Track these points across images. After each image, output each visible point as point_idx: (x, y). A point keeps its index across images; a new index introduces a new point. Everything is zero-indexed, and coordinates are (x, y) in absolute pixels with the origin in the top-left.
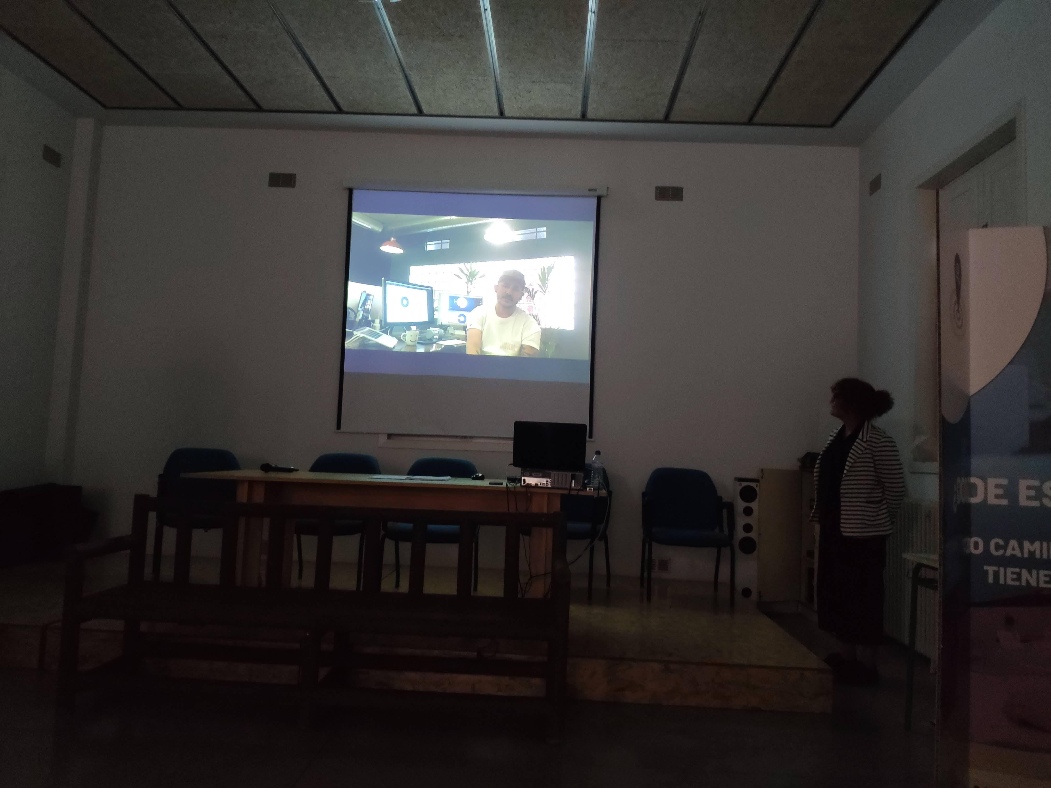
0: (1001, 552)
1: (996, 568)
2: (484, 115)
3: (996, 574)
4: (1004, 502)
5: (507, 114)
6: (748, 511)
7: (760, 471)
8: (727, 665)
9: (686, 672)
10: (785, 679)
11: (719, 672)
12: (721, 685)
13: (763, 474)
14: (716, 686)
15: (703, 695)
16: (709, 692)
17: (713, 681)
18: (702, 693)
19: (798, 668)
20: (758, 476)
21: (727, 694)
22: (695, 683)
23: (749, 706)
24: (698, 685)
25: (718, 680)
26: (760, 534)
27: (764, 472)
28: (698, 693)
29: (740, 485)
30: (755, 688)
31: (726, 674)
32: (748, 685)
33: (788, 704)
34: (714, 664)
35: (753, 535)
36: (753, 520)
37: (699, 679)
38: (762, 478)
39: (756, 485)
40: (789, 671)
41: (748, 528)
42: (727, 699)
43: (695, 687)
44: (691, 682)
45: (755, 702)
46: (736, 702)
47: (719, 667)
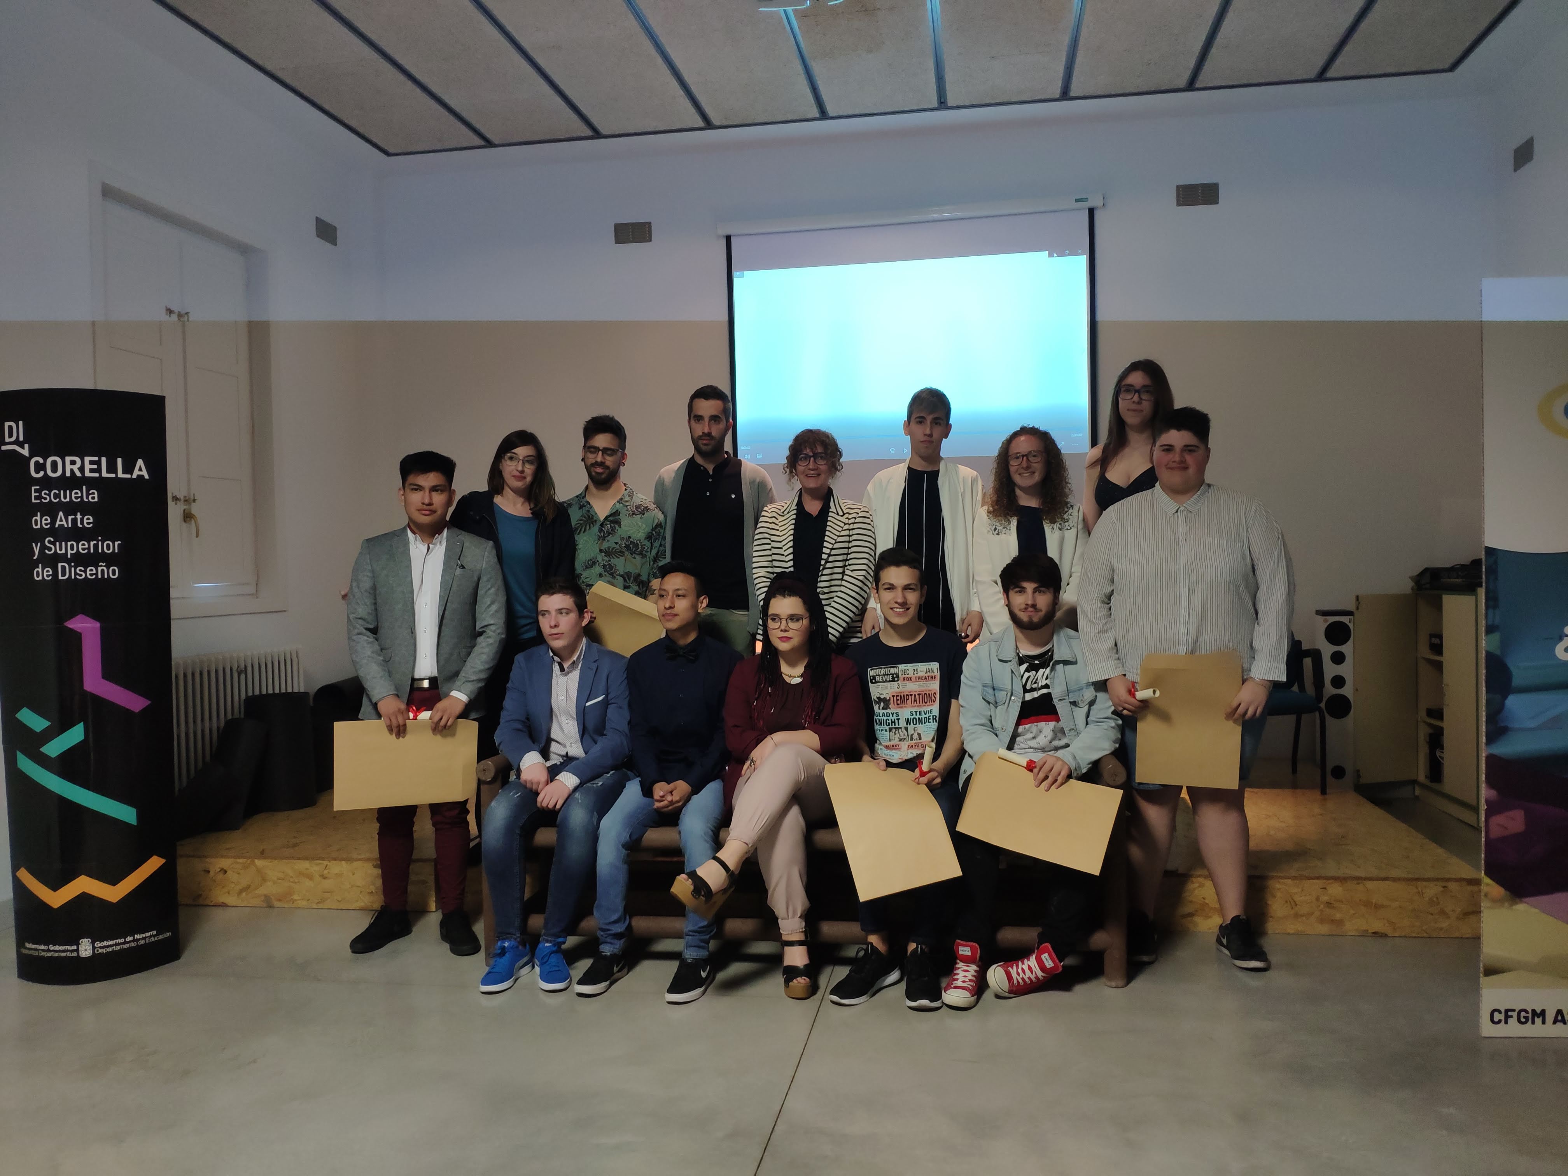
2: (916, 108)
5: (950, 103)
6: (1338, 658)
7: (1354, 599)
8: (1336, 879)
9: (1279, 889)
10: (1421, 894)
11: (1325, 888)
12: (1329, 904)
13: (1359, 603)
14: (1322, 906)
15: (1304, 918)
16: (1312, 914)
17: (1318, 899)
18: (1302, 916)
19: (1438, 880)
20: (1351, 607)
21: (1338, 916)
22: (1293, 903)
23: (1370, 931)
24: (1297, 905)
25: (1325, 898)
26: (1357, 690)
27: (1360, 600)
28: (1297, 916)
29: (1326, 621)
30: (1378, 907)
31: (1336, 890)
32: (1368, 904)
33: (1424, 927)
34: (1318, 878)
35: (1347, 691)
36: (1345, 670)
37: (1297, 898)
38: (1357, 608)
39: (1350, 619)
40: (1425, 883)
41: (1338, 681)
42: (1340, 923)
43: (1292, 908)
44: (1287, 902)
45: (1377, 925)
46: (1351, 927)
47: (1324, 881)
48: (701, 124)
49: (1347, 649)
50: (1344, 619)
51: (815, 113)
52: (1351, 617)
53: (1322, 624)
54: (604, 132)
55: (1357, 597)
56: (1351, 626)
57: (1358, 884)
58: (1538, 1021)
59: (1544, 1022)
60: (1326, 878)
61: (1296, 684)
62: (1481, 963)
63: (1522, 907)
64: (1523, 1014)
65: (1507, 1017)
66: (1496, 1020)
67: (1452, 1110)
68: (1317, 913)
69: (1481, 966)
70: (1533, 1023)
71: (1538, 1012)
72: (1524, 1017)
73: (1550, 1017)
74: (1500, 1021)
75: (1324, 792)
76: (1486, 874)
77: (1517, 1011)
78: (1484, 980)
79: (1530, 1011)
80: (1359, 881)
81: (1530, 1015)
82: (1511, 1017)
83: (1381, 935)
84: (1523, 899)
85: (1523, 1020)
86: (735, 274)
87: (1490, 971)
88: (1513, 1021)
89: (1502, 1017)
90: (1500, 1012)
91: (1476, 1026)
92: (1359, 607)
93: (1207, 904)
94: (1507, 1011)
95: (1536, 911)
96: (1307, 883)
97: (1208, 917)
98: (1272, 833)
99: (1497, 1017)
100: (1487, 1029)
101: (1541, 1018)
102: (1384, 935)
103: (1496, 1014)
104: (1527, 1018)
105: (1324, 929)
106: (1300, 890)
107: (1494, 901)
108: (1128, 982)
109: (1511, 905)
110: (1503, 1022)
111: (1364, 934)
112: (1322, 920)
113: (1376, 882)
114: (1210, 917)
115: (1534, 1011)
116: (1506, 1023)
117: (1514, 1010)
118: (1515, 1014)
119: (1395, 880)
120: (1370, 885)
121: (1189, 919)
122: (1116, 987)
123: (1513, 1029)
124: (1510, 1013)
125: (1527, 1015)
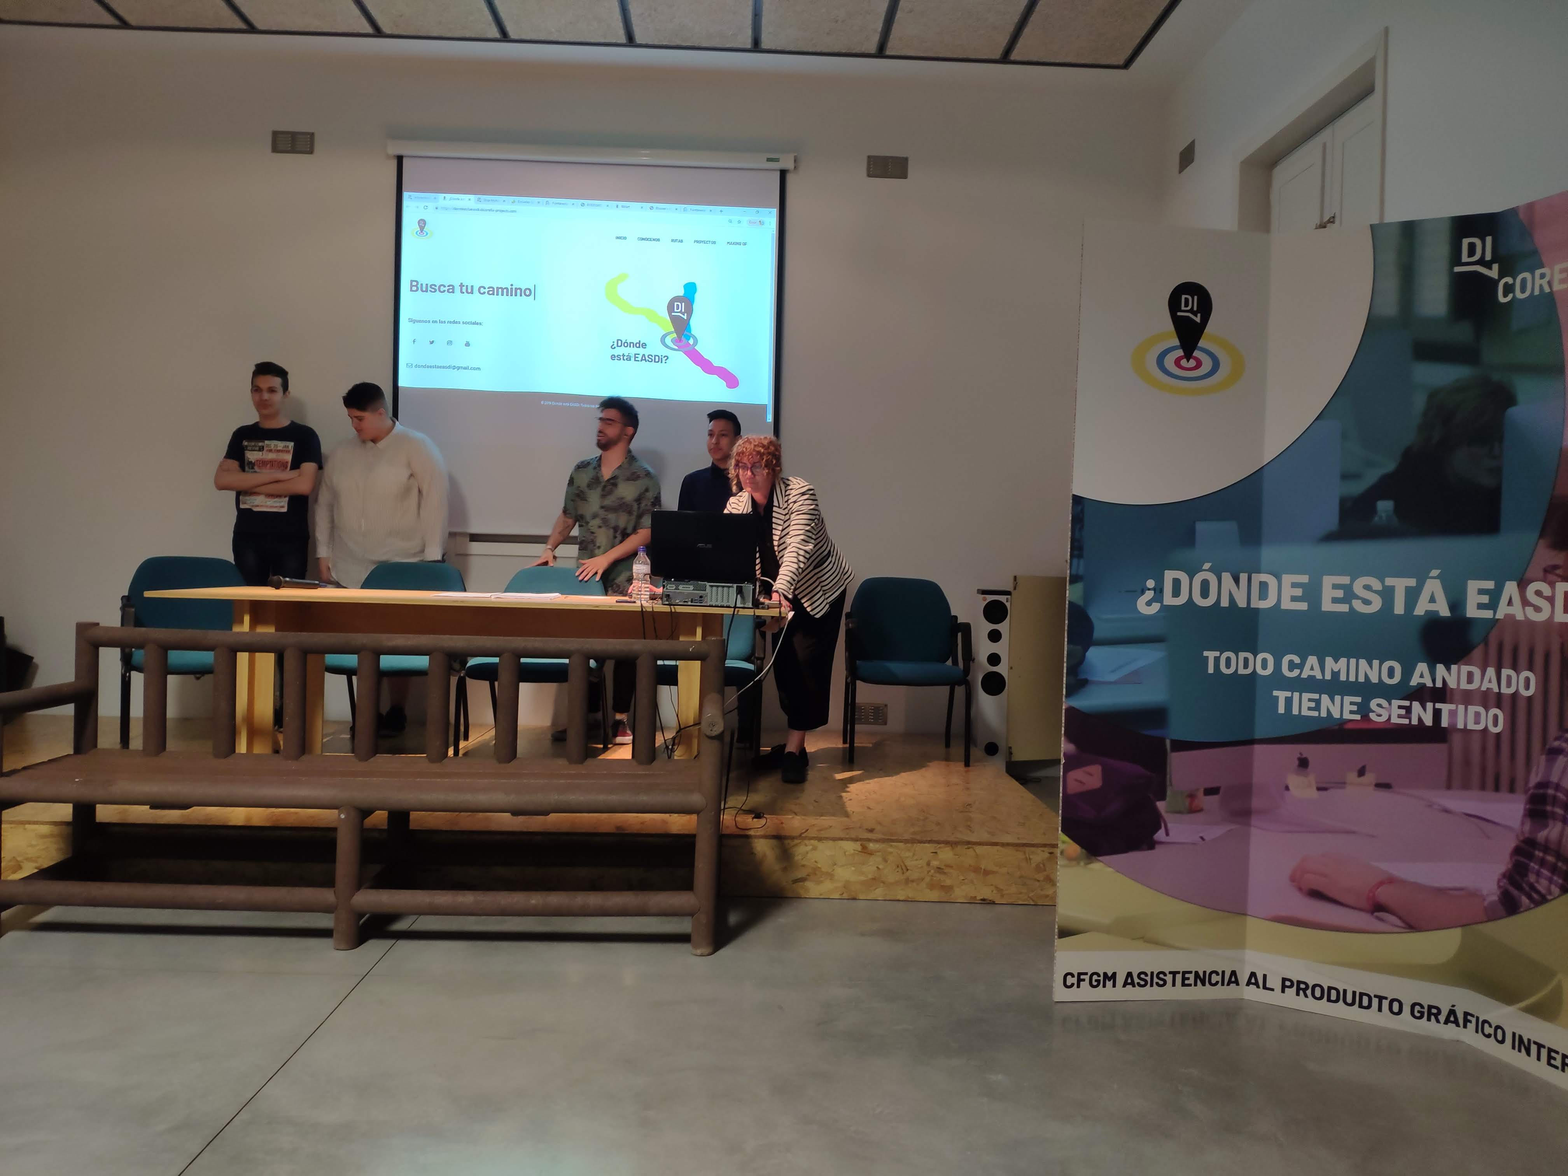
0: (1296, 672)
1: (1289, 694)
2: (602, 41)
3: (1289, 701)
4: (1303, 606)
5: (639, 39)
6: (995, 636)
7: (1012, 579)
8: (947, 843)
9: (891, 853)
10: (1028, 860)
11: (936, 853)
12: (939, 870)
13: (1017, 583)
14: (932, 871)
15: (914, 884)
16: (923, 879)
17: (928, 864)
18: (913, 881)
19: (1045, 845)
20: (1009, 587)
21: (948, 882)
22: (904, 868)
23: (978, 898)
24: (908, 870)
25: (935, 863)
26: (1011, 668)
27: (1017, 581)
28: (908, 881)
29: (985, 599)
30: (987, 873)
31: (946, 855)
32: (976, 870)
33: (1031, 894)
34: (930, 842)
35: (1002, 669)
36: (1000, 648)
37: (908, 863)
38: (1015, 589)
39: (1007, 598)
40: (1033, 849)
41: (994, 659)
42: (948, 889)
43: (903, 873)
44: (898, 867)
45: (986, 892)
46: (961, 893)
47: (936, 845)
48: (369, 30)
49: (1003, 627)
50: (1002, 598)
51: (495, 33)
52: (1009, 597)
53: (982, 602)
54: (259, 25)
55: (1015, 577)
56: (1008, 605)
57: (968, 848)
58: (1109, 984)
59: (1114, 986)
60: (938, 842)
61: (951, 658)
62: (1056, 924)
63: (1099, 867)
64: (1095, 977)
65: (1080, 980)
66: (1069, 984)
67: (1000, 1077)
68: (928, 879)
69: (1057, 927)
70: (1104, 986)
71: (1110, 975)
72: (1096, 981)
73: (1120, 980)
74: (1073, 985)
75: (967, 764)
76: (1062, 831)
77: (1089, 974)
78: (1058, 942)
79: (1102, 975)
80: (969, 846)
81: (1101, 978)
82: (1084, 980)
83: (989, 902)
84: (1100, 858)
85: (1095, 983)
86: (406, 195)
87: (1065, 933)
88: (1085, 985)
89: (1074, 980)
90: (1073, 976)
91: (1049, 989)
92: (1017, 588)
93: (819, 868)
94: (1079, 974)
95: (1111, 870)
96: (918, 847)
97: (819, 882)
98: (902, 799)
99: (1070, 980)
100: (1060, 994)
101: (1112, 981)
102: (993, 903)
103: (1069, 977)
104: (1098, 981)
105: (934, 895)
106: (910, 854)
107: (1070, 859)
108: (715, 950)
109: (1087, 864)
110: (1076, 985)
111: (972, 902)
112: (932, 886)
113: (986, 847)
114: (821, 882)
115: (1105, 974)
116: (1078, 986)
117: (1086, 974)
118: (1087, 978)
119: (1003, 845)
120: (979, 849)
121: (801, 883)
122: (702, 955)
123: (1085, 993)
124: (1082, 977)
125: (1099, 978)
